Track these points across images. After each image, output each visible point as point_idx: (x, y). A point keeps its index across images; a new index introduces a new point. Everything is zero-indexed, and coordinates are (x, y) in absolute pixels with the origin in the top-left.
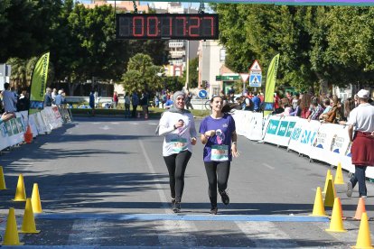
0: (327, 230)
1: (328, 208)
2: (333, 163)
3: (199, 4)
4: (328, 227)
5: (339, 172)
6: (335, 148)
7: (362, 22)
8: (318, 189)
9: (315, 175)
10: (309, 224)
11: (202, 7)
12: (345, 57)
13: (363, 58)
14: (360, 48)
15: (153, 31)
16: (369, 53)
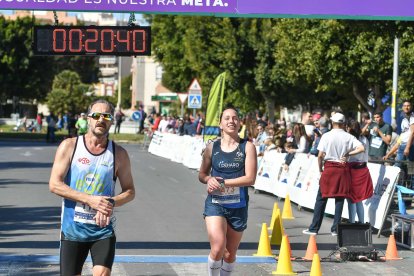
0: (274, 273)
1: (275, 246)
2: (281, 195)
3: (129, 15)
4: (275, 269)
5: (287, 204)
6: (282, 178)
7: (312, 36)
8: (264, 225)
9: (260, 208)
10: (253, 264)
11: (133, 18)
12: (294, 75)
13: (313, 76)
14: (310, 66)
15: (75, 45)
16: (320, 72)
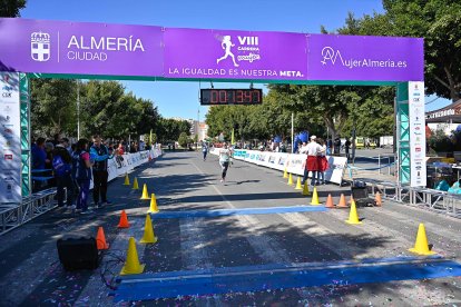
11: (252, 85)
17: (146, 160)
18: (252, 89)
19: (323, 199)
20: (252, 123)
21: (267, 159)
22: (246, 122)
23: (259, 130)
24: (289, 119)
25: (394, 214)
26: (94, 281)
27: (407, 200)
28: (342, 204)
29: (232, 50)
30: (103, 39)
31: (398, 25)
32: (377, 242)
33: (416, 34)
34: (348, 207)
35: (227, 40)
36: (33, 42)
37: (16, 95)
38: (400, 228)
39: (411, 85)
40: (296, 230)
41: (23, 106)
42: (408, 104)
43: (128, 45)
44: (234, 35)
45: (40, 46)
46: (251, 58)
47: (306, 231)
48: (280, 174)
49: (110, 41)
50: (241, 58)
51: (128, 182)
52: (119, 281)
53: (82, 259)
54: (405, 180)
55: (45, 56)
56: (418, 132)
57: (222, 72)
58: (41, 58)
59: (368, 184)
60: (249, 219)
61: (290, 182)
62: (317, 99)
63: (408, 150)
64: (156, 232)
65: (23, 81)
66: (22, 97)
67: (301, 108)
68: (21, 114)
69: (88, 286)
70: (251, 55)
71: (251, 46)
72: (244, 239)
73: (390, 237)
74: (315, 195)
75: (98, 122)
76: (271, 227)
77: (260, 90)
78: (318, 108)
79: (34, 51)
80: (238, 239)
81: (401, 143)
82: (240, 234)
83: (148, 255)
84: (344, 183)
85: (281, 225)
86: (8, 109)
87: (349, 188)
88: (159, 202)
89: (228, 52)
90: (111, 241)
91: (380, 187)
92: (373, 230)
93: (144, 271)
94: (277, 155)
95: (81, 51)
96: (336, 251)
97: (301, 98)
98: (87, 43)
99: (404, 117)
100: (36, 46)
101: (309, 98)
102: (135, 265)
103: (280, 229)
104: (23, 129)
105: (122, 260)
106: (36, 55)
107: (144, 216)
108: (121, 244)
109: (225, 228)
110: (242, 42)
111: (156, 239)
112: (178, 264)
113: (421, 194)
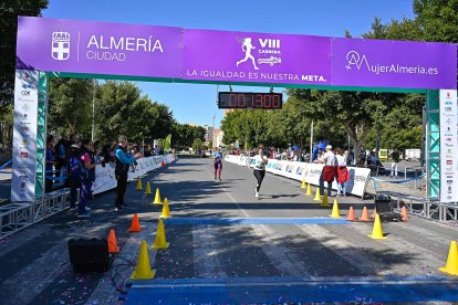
11: (272, 89)
17: (160, 165)
18: (272, 94)
19: (344, 211)
20: (269, 131)
21: (284, 168)
22: (264, 129)
23: (277, 138)
24: (308, 128)
25: (422, 231)
26: (104, 283)
27: (436, 216)
28: (364, 217)
29: (252, 52)
30: (122, 39)
31: (429, 31)
32: (402, 259)
33: (449, 40)
34: (372, 221)
35: (248, 42)
36: (54, 40)
37: (34, 93)
38: (430, 245)
39: (443, 93)
40: (314, 242)
41: (40, 104)
42: (438, 114)
43: (147, 45)
44: (255, 38)
45: (61, 44)
46: (271, 61)
47: (324, 243)
48: (298, 184)
49: (130, 41)
50: (261, 61)
51: (140, 187)
52: (129, 285)
53: (92, 261)
54: (434, 195)
55: (65, 55)
56: (450, 143)
57: (241, 75)
58: (60, 57)
59: (392, 198)
60: (264, 228)
61: (308, 193)
62: (339, 107)
63: (438, 162)
64: (169, 237)
65: (41, 80)
66: (40, 95)
67: (321, 116)
68: (39, 113)
69: (97, 289)
70: (272, 58)
71: (272, 49)
72: (260, 248)
73: (418, 254)
74: (335, 207)
75: (112, 125)
76: (288, 237)
77: (281, 95)
78: (340, 116)
79: (54, 50)
80: (253, 248)
81: (431, 154)
82: (254, 243)
83: (159, 260)
84: (367, 196)
85: (298, 236)
86: (26, 107)
87: (372, 202)
88: (171, 208)
89: (248, 55)
90: (122, 245)
91: (406, 201)
92: (398, 246)
93: (155, 277)
94: (295, 164)
95: (101, 51)
96: (359, 266)
97: (322, 106)
98: (107, 43)
99: (434, 127)
100: (56, 45)
101: (331, 105)
102: (146, 270)
103: (298, 240)
104: (39, 127)
105: (132, 264)
106: (56, 54)
107: (156, 221)
108: (131, 248)
109: (239, 237)
110: (263, 45)
111: (168, 244)
112: (190, 271)
113: (452, 211)
